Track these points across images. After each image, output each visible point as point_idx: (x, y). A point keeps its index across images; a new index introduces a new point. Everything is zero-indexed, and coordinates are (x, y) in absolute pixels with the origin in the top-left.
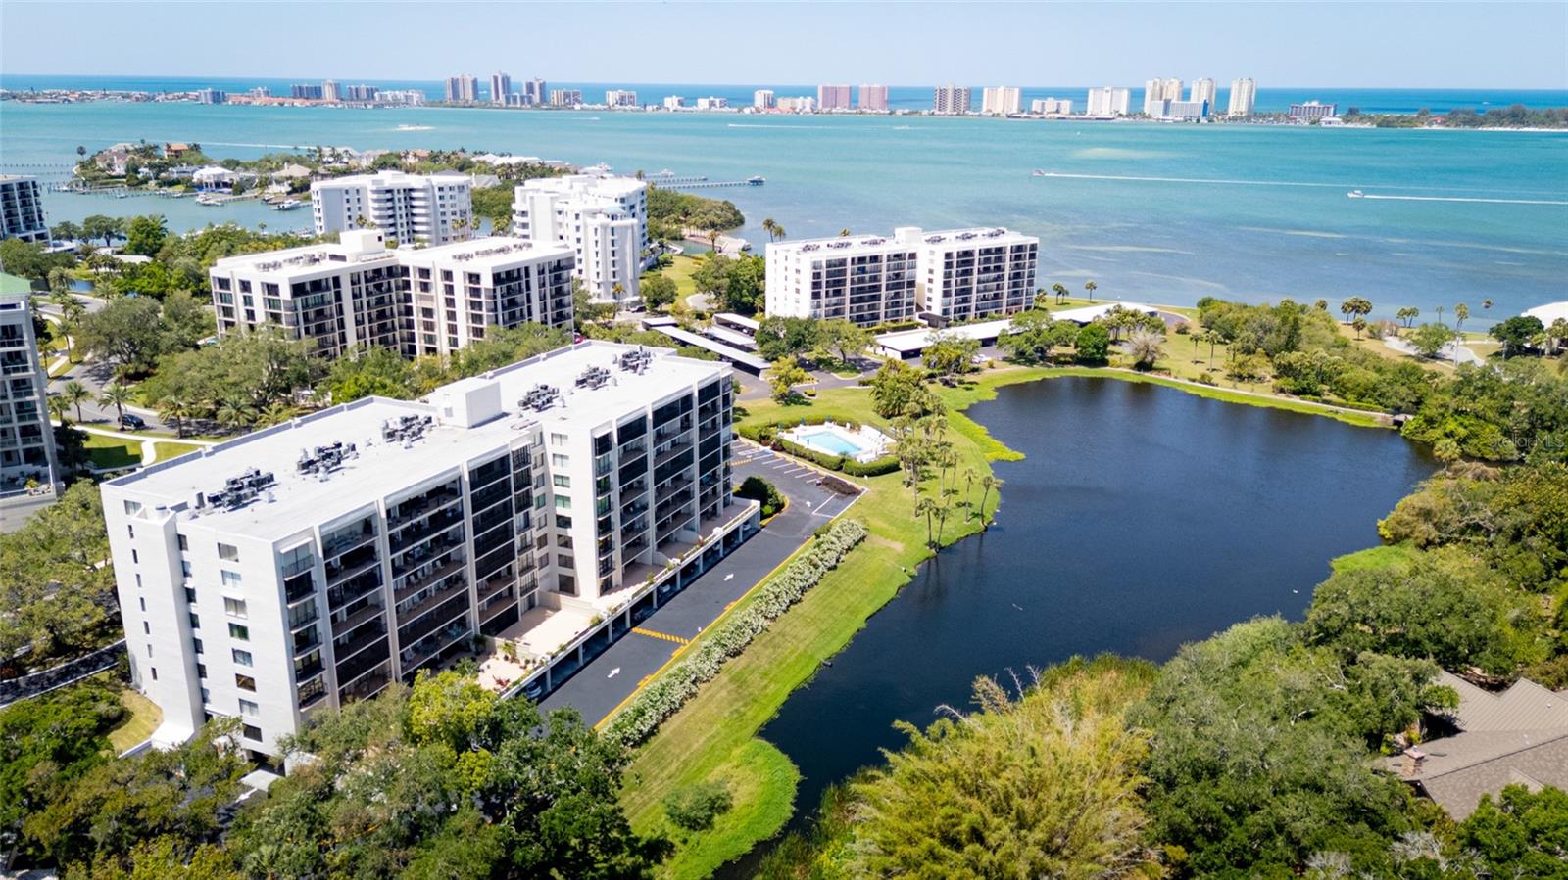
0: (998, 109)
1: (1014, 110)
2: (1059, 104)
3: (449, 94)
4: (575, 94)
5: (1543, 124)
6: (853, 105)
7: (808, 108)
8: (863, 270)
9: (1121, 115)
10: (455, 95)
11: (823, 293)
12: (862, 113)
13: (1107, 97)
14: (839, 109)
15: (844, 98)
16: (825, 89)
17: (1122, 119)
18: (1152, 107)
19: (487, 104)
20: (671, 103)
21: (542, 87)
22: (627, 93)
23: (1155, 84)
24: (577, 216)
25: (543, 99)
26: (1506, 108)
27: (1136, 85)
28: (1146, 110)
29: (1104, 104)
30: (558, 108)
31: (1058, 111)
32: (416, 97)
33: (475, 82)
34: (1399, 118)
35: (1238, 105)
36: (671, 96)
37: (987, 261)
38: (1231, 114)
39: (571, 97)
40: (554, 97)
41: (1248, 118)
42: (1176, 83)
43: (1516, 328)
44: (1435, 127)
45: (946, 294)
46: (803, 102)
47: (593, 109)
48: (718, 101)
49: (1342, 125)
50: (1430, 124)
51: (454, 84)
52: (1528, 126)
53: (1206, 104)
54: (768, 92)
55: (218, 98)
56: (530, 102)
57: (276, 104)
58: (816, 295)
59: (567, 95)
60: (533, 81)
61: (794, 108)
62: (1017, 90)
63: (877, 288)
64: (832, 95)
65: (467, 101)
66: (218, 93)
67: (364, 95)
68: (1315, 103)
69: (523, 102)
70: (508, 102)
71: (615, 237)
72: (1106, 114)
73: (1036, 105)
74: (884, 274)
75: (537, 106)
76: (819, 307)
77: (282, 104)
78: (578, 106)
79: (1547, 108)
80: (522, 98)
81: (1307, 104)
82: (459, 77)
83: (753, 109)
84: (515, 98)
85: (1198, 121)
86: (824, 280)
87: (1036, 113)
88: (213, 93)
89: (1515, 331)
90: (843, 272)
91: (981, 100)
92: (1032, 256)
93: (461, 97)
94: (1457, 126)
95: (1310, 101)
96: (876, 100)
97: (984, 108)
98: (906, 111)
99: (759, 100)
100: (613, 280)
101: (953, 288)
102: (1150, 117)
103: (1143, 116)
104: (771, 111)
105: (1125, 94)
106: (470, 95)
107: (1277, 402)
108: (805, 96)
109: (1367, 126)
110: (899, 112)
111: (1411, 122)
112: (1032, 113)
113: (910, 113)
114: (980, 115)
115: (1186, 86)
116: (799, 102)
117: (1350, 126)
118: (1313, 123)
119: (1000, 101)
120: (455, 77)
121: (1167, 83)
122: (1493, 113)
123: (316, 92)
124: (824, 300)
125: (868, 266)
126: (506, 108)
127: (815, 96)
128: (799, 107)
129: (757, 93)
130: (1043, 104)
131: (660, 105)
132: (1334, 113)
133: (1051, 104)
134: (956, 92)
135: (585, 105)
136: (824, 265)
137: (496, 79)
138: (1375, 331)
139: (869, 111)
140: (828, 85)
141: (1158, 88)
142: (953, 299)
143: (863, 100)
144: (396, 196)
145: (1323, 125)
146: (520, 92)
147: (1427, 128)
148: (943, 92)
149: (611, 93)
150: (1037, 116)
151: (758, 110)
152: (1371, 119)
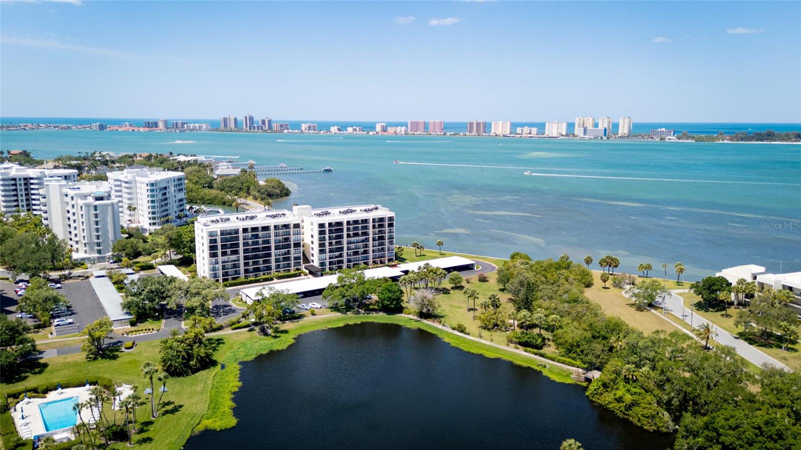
0: (499, 132)
1: (508, 133)
2: (531, 130)
3: (222, 125)
4: (286, 125)
5: (784, 140)
6: (426, 130)
7: (403, 132)
8: (257, 236)
9: (562, 135)
10: (226, 125)
11: (219, 253)
12: (429, 134)
13: (555, 126)
14: (419, 132)
15: (421, 127)
16: (412, 123)
17: (562, 137)
18: (579, 131)
19: (241, 130)
20: (334, 129)
21: (270, 122)
22: (312, 125)
23: (580, 120)
24: (72, 198)
25: (270, 127)
26: (765, 131)
27: (571, 121)
28: (576, 133)
29: (554, 130)
30: (276, 132)
31: (530, 133)
32: (204, 126)
33: (236, 119)
34: (707, 137)
35: (623, 130)
36: (334, 126)
37: (356, 229)
38: (620, 135)
39: (283, 126)
40: (274, 126)
41: (628, 137)
42: (591, 119)
43: (710, 286)
44: (726, 141)
45: (322, 251)
46: (401, 129)
47: (294, 133)
48: (358, 128)
49: (677, 140)
50: (723, 140)
51: (225, 120)
52: (775, 141)
53: (605, 130)
54: (383, 124)
55: (102, 127)
56: (262, 129)
57: (131, 130)
58: (213, 255)
59: (281, 126)
60: (265, 118)
61: (395, 132)
62: (509, 123)
63: (269, 248)
64: (415, 126)
65: (231, 129)
66: (103, 125)
67: (180, 125)
68: (663, 129)
69: (258, 129)
70: (250, 129)
71: (98, 212)
72: (555, 135)
73: (519, 130)
74: (273, 239)
75: (266, 131)
76: (217, 263)
77: (133, 130)
78: (286, 131)
79: (785, 132)
80: (258, 127)
81: (659, 130)
82: (228, 117)
83: (375, 132)
84: (254, 127)
85: (602, 138)
86: (219, 244)
87: (519, 134)
88: (100, 125)
89: (709, 289)
90: (237, 238)
91: (491, 128)
92: (391, 225)
93: (229, 126)
94: (738, 141)
95: (661, 128)
96: (437, 128)
97: (493, 132)
98: (452, 133)
99: (378, 128)
100: (96, 241)
101: (327, 248)
102: (577, 136)
103: (574, 135)
104: (384, 133)
105: (565, 125)
106: (233, 126)
107: (506, 352)
108: (402, 126)
109: (690, 141)
110: (448, 134)
111: (713, 139)
112: (517, 134)
113: (454, 135)
114: (489, 135)
115: (596, 121)
116: (398, 129)
117: (680, 141)
118: (661, 139)
119: (500, 128)
120: (226, 117)
121: (586, 119)
122: (756, 134)
123: (156, 125)
124: (220, 258)
125: (260, 233)
126: (249, 132)
127: (407, 126)
128: (399, 131)
129: (377, 125)
130: (522, 130)
131: (329, 131)
132: (674, 134)
133: (526, 130)
134: (478, 124)
135: (290, 131)
136: (219, 233)
137: (246, 118)
138: (617, 282)
139: (433, 133)
140: (413, 121)
141: (581, 121)
142: (328, 255)
143: (431, 128)
144: (18, 182)
145: (667, 140)
146: (258, 124)
147: (722, 142)
148: (471, 124)
149: (303, 125)
150: (518, 136)
151: (377, 133)
152: (693, 138)
